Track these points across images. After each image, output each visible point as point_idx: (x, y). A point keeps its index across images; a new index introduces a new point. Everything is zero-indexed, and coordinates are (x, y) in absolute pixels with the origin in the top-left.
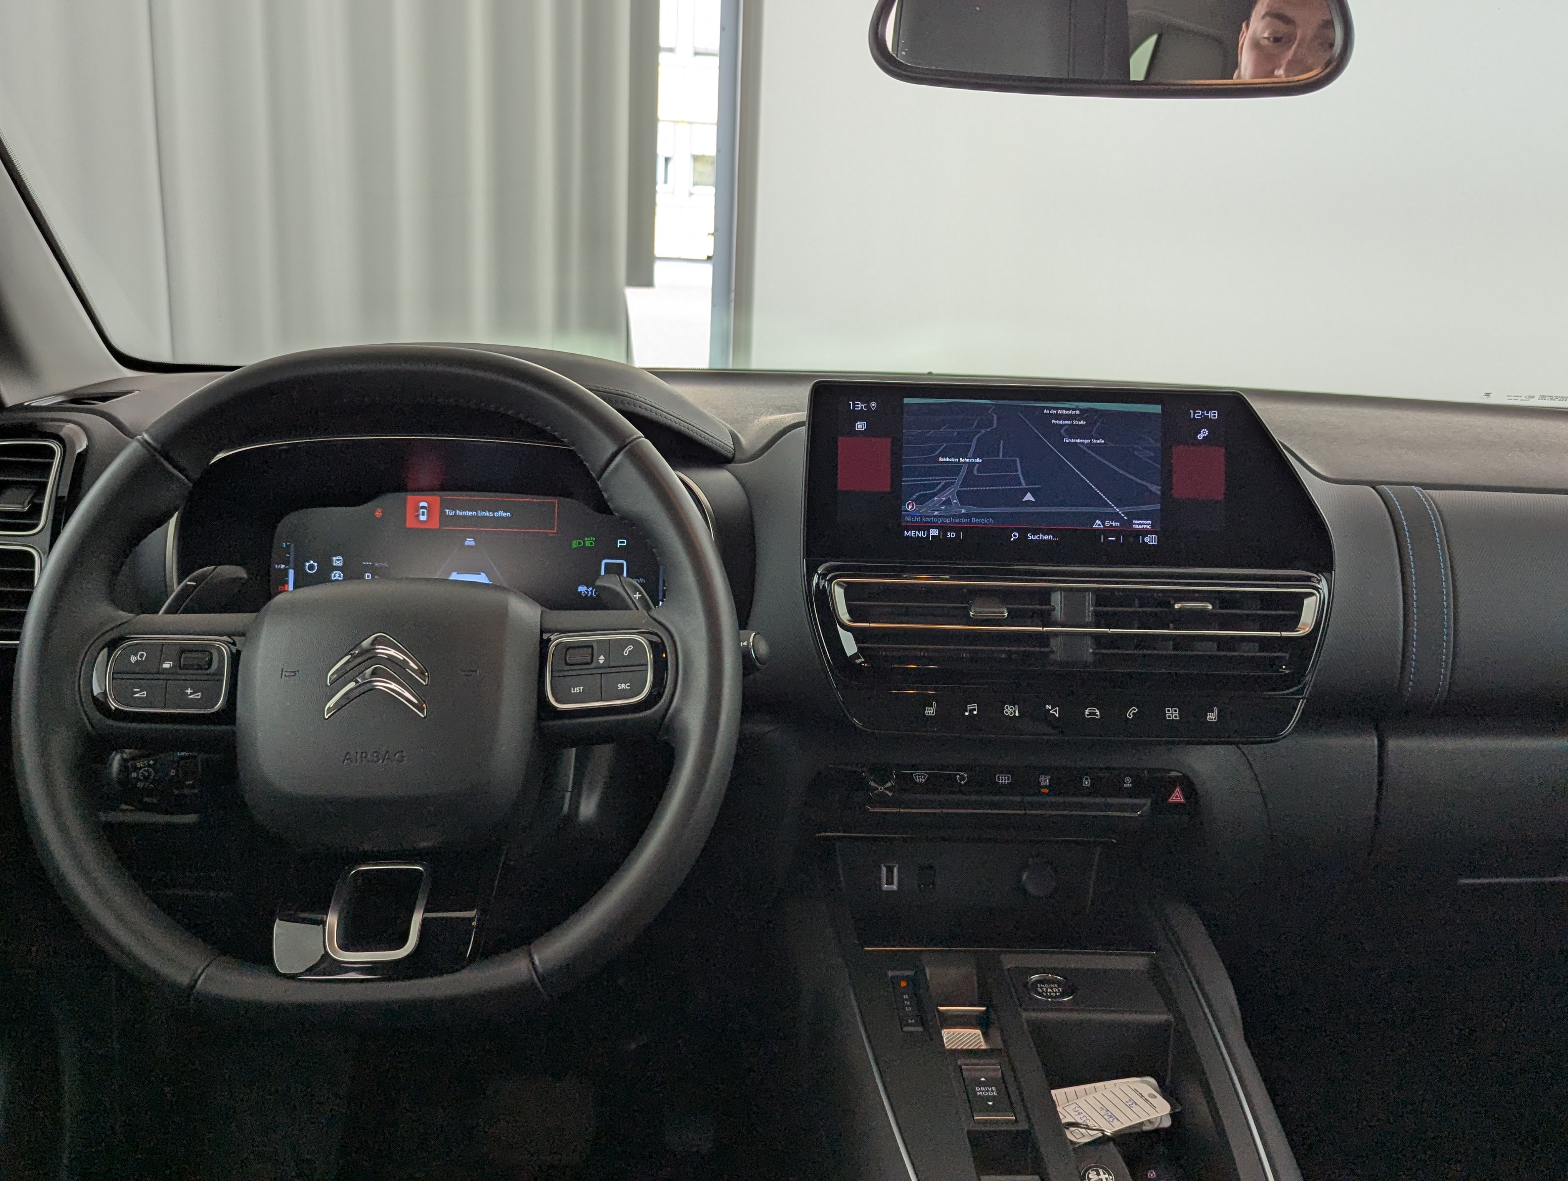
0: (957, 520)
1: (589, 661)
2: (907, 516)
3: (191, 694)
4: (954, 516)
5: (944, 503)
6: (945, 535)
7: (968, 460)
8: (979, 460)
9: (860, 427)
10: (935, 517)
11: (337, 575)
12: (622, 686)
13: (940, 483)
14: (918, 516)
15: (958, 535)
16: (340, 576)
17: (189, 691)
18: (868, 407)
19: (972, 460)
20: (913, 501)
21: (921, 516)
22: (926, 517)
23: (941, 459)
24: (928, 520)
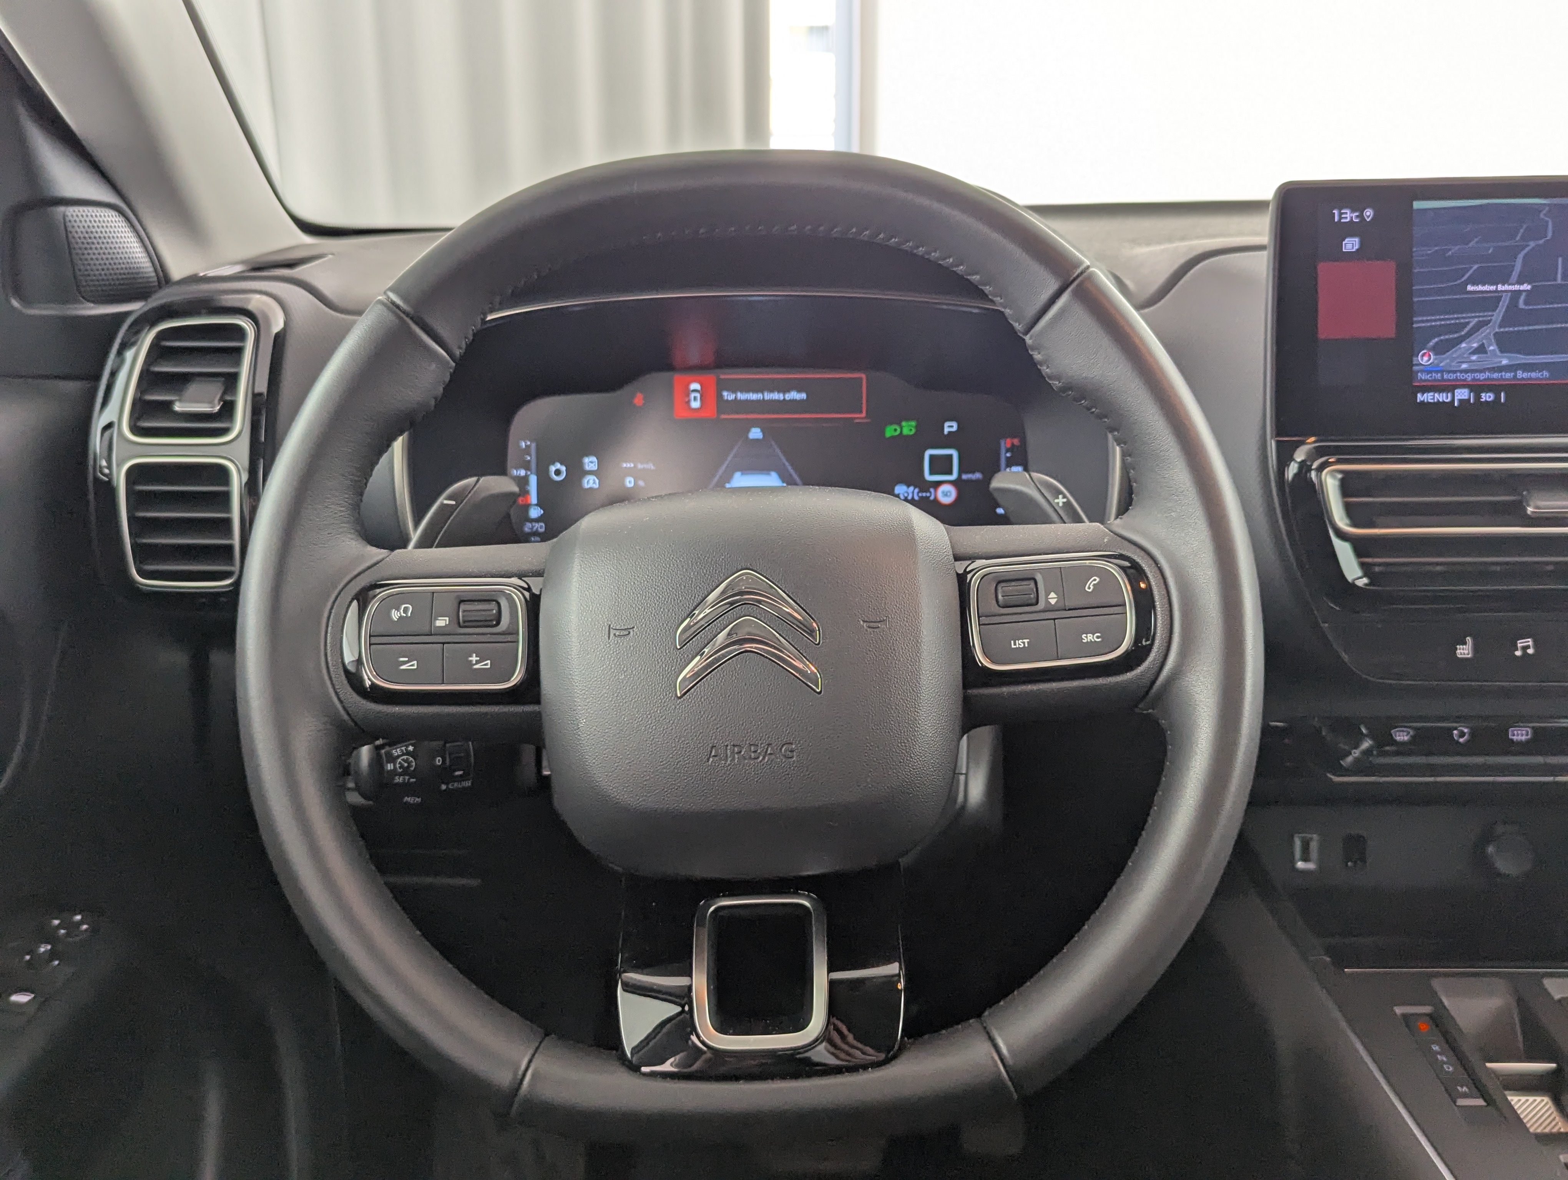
0: (1496, 375)
1: (1034, 601)
2: (1422, 371)
3: (477, 662)
4: (1493, 370)
5: (1476, 351)
6: (1477, 397)
7: (1511, 288)
8: (1527, 287)
9: (1349, 246)
10: (1461, 371)
11: (591, 481)
12: (1088, 638)
13: (1468, 323)
14: (1437, 372)
15: (1498, 397)
16: (594, 483)
17: (474, 658)
18: (1361, 216)
19: (1517, 287)
20: (1430, 350)
21: (1442, 372)
22: (1449, 372)
23: (1470, 288)
24: (1452, 376)
